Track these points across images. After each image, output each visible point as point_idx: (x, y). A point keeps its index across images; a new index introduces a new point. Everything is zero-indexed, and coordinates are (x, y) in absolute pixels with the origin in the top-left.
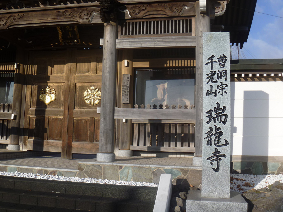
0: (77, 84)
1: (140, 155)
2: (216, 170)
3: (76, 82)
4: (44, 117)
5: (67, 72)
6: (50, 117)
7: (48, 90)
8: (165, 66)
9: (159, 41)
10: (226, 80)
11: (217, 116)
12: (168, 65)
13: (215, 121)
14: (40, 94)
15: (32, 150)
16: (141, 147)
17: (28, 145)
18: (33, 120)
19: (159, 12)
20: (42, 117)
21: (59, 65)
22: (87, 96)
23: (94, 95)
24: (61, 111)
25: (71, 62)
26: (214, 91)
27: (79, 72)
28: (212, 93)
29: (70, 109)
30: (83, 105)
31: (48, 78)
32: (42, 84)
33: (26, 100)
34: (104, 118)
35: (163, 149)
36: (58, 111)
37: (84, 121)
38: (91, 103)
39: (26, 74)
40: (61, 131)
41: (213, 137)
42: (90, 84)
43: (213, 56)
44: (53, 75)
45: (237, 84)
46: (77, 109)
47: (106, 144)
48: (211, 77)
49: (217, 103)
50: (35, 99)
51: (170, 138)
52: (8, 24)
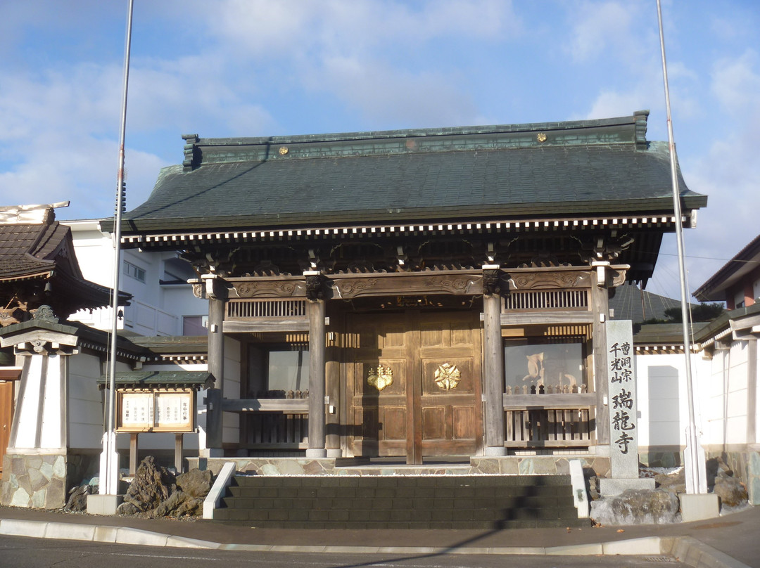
0: (423, 360)
1: (514, 454)
2: (625, 452)
3: (422, 357)
4: (378, 407)
5: (408, 343)
6: (386, 407)
7: (380, 370)
8: (545, 334)
9: (551, 317)
10: (630, 367)
11: (623, 401)
12: (549, 334)
13: (621, 406)
14: (369, 376)
15: (361, 455)
16: (518, 442)
17: (355, 447)
18: (360, 412)
19: (550, 283)
20: (373, 407)
21: (394, 334)
22: (439, 376)
23: (449, 375)
24: (403, 399)
25: (413, 329)
26: (619, 378)
27: (426, 343)
28: (617, 380)
29: (416, 395)
30: (434, 388)
31: (379, 353)
32: (370, 361)
33: (347, 385)
34: (493, 407)
35: (547, 444)
36: (398, 399)
37: (436, 412)
38: (445, 386)
39: (343, 346)
40: (404, 428)
41: (620, 422)
42: (443, 360)
43: (617, 344)
44: (386, 348)
45: (639, 357)
46: (425, 395)
47: (497, 436)
48: (616, 364)
49: (623, 389)
50: (361, 382)
51: (556, 428)
52: (355, 292)
